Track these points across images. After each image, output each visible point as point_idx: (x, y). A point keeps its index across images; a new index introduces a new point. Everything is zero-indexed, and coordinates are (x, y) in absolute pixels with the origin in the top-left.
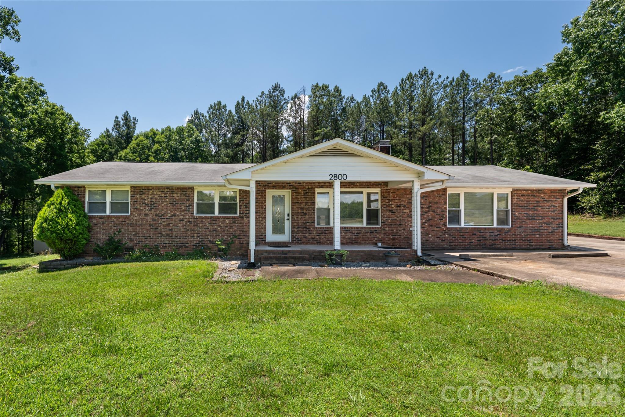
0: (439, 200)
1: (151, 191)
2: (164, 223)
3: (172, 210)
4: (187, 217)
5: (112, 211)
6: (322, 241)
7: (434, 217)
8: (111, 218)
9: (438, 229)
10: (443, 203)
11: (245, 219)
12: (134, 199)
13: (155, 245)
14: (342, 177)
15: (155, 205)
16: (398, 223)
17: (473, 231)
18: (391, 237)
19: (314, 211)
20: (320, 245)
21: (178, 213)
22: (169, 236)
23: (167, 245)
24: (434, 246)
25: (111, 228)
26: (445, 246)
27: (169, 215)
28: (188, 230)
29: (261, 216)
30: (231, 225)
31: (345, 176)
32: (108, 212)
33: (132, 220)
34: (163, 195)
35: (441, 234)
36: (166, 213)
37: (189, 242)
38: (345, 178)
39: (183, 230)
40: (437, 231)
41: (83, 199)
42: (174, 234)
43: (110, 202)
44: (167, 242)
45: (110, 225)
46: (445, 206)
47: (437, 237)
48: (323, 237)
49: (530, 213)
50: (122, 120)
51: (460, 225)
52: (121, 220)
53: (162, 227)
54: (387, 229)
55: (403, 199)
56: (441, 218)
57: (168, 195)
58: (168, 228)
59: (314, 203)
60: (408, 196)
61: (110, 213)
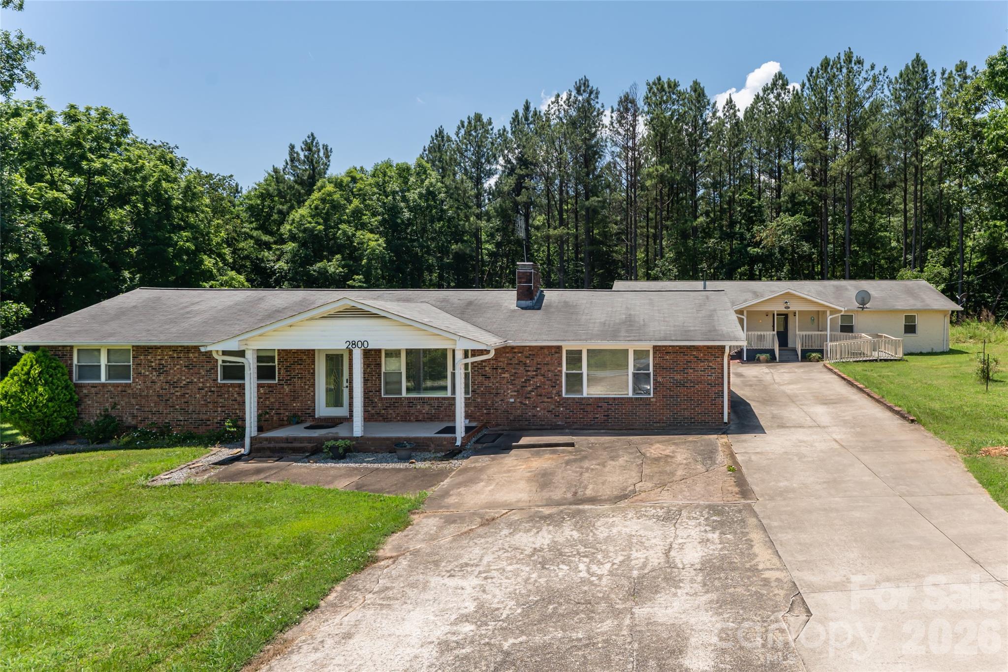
0: (551, 359)
1: (159, 350)
2: (177, 394)
3: (187, 376)
4: (208, 385)
5: (110, 376)
6: (389, 416)
7: (544, 383)
8: (107, 387)
9: (549, 400)
10: (556, 364)
11: (285, 387)
12: (137, 360)
13: (166, 423)
14: (363, 344)
15: (165, 369)
16: (494, 391)
17: (598, 402)
18: (485, 411)
19: (380, 375)
20: (387, 421)
21: (195, 380)
22: (184, 411)
23: (182, 423)
24: (543, 423)
25: (108, 400)
26: (560, 423)
27: (184, 382)
28: (210, 402)
29: (308, 383)
30: (267, 396)
31: (366, 343)
32: (103, 379)
33: (135, 389)
34: (175, 355)
35: (553, 407)
36: (179, 380)
37: (211, 418)
38: (366, 346)
39: (203, 402)
40: (548, 402)
41: (69, 362)
42: (191, 408)
43: (106, 365)
44: (182, 418)
45: (106, 396)
46: (559, 369)
47: (548, 411)
48: (391, 412)
49: (678, 377)
50: (302, 150)
51: (582, 394)
52: (119, 389)
53: (174, 398)
54: (479, 400)
55: (501, 360)
56: (554, 385)
57: (182, 355)
58: (183, 400)
59: (379, 365)
60: (507, 355)
61: (106, 380)
